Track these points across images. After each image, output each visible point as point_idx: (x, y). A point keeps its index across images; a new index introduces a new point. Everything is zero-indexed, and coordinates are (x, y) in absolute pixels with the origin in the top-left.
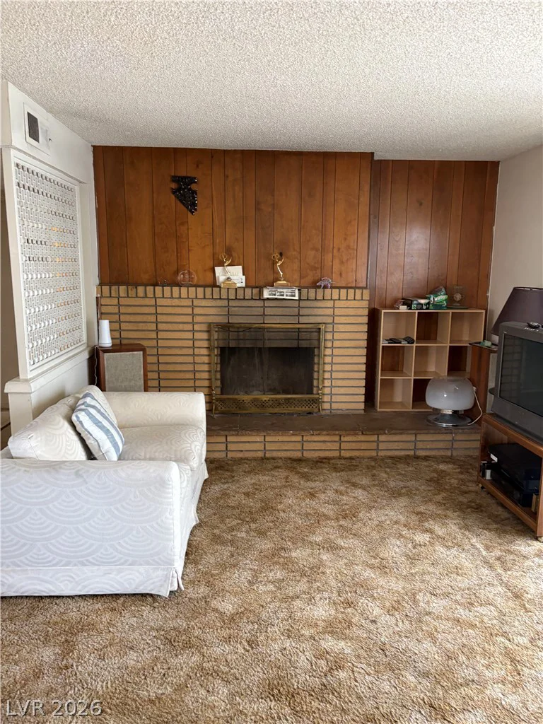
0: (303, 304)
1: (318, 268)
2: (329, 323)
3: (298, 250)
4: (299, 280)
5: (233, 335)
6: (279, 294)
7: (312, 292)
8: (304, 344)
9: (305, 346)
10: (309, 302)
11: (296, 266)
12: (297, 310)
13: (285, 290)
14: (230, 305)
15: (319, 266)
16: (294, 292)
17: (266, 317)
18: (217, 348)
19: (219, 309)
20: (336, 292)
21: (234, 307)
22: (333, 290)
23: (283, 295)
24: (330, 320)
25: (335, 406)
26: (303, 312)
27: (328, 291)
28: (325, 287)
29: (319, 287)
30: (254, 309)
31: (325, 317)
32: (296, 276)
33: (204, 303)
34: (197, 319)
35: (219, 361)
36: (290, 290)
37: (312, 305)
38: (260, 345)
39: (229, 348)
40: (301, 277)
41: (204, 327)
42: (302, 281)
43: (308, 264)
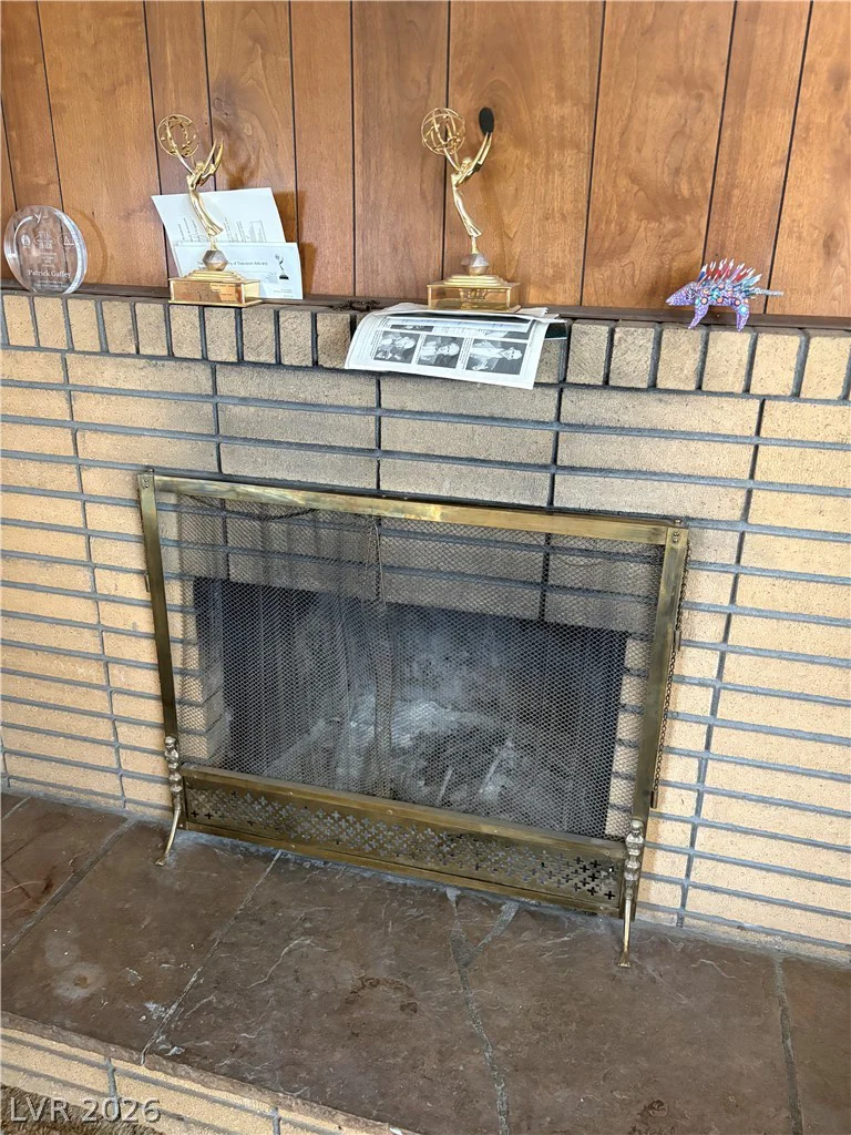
0: (578, 407)
1: (689, 204)
2: (715, 524)
3: (585, 93)
4: (574, 272)
5: (242, 532)
6: (430, 350)
7: (635, 345)
8: (571, 610)
9: (579, 621)
10: (617, 399)
11: (564, 188)
12: (545, 438)
13: (469, 331)
14: (222, 389)
15: (702, 192)
16: (518, 342)
17: (386, 463)
18: (181, 577)
19: (179, 409)
20: (778, 351)
21: (244, 401)
22: (766, 340)
23: (450, 361)
24: (726, 505)
25: (700, 902)
26: (577, 449)
27: (730, 346)
28: (719, 318)
29: (681, 316)
30: (331, 418)
31: (693, 490)
32: (563, 250)
33: (109, 374)
34: (94, 445)
35: (192, 634)
36: (500, 331)
37: (629, 419)
38: (355, 588)
39: (227, 582)
40: (591, 256)
41: (120, 485)
42: (596, 276)
43: (634, 178)
